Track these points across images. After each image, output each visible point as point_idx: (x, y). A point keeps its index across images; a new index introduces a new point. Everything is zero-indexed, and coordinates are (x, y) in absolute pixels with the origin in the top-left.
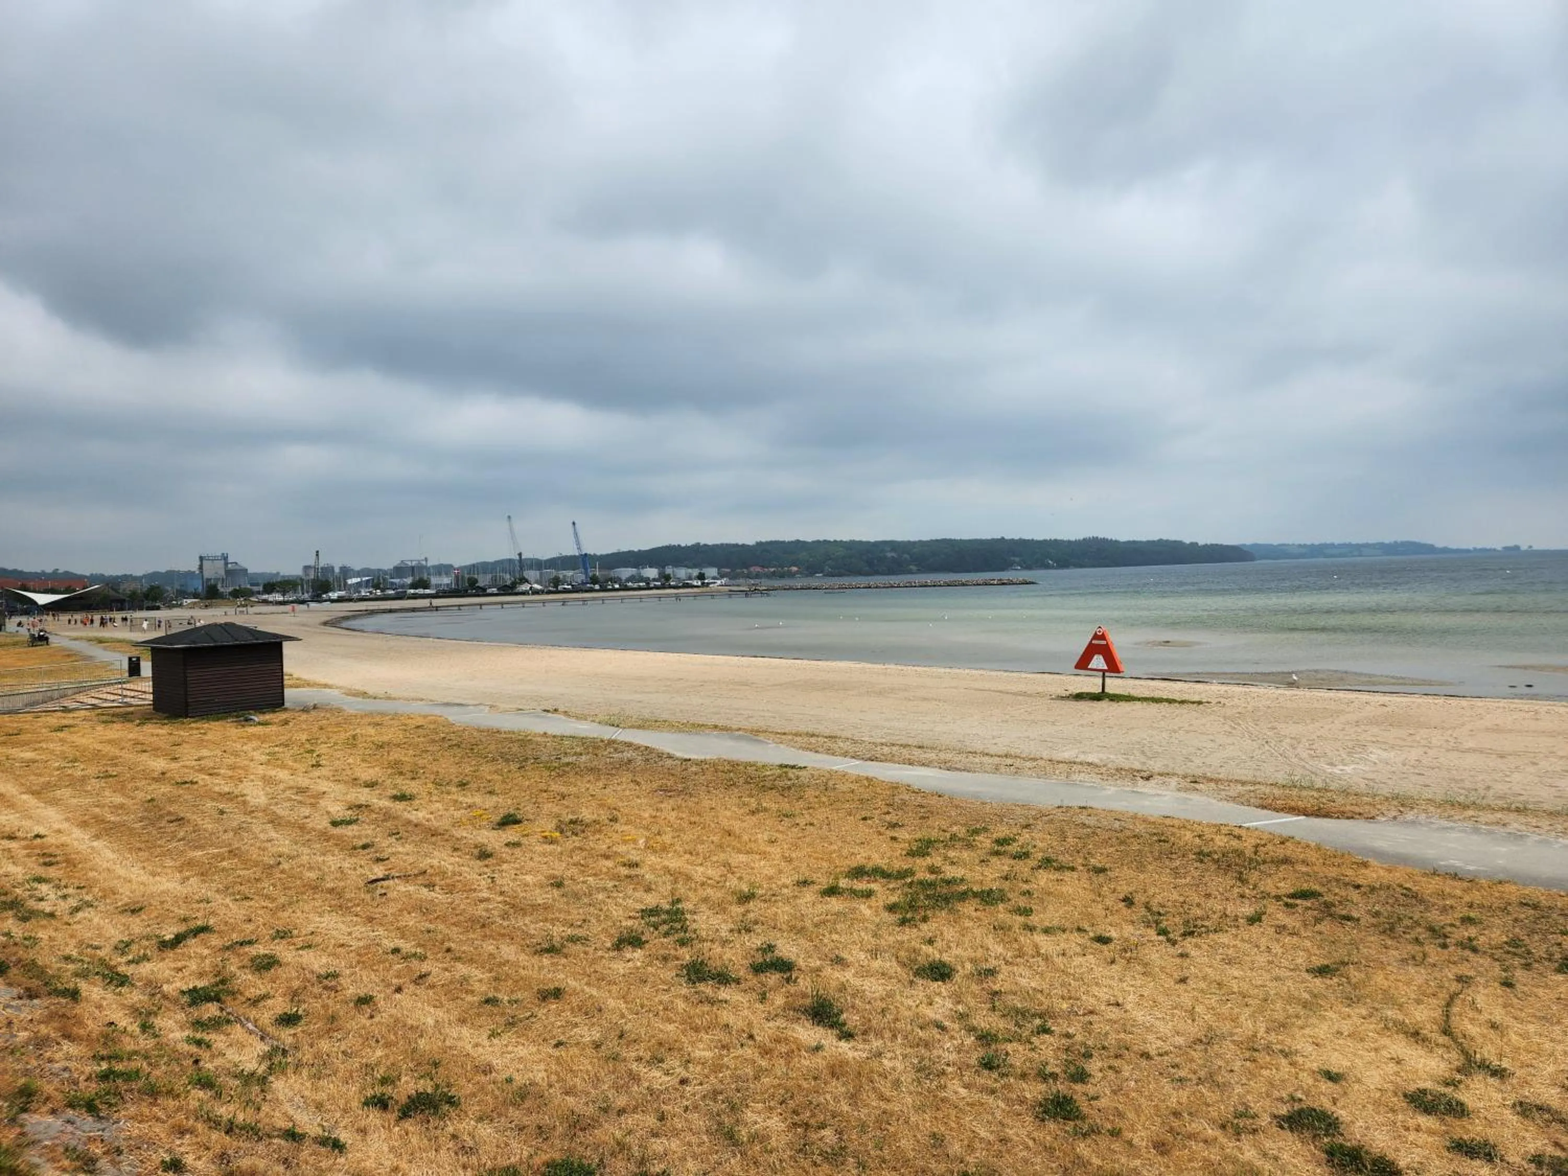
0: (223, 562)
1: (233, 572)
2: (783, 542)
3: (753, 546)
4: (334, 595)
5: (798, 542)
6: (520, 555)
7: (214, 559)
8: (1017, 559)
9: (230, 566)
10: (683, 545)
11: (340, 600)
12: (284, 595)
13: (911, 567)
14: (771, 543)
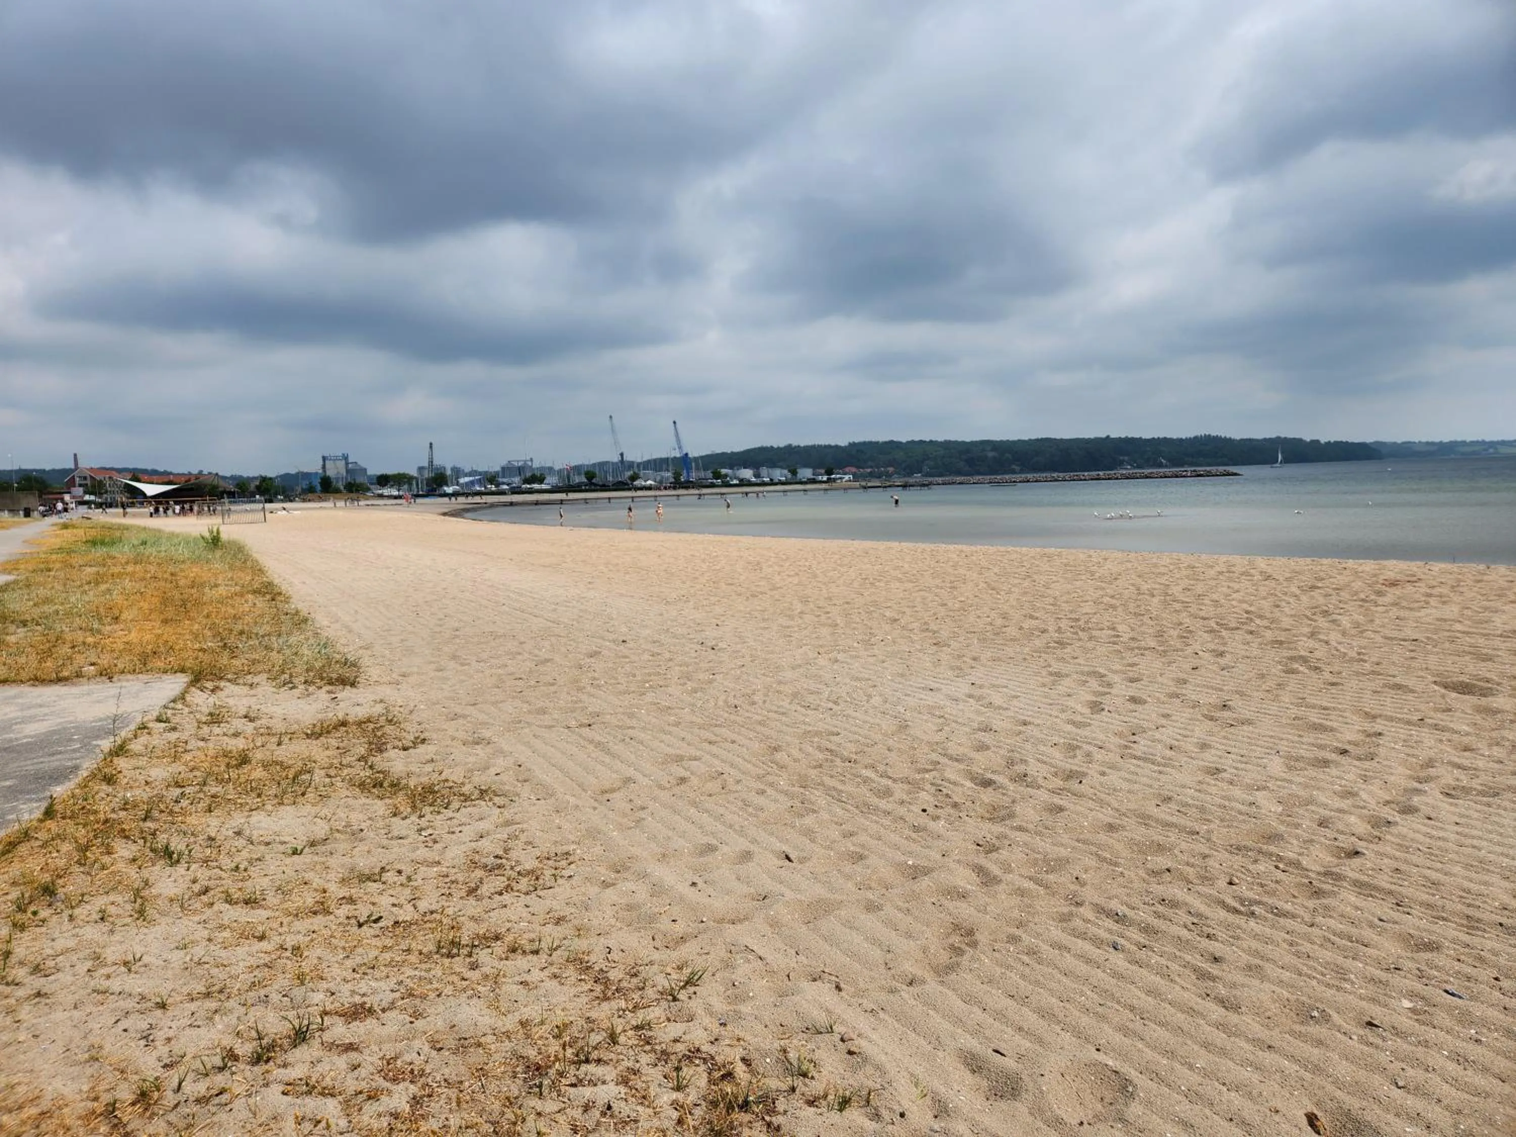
0: (343, 462)
1: (353, 471)
2: (877, 443)
3: (846, 447)
4: (449, 490)
5: (892, 442)
6: (622, 455)
7: (336, 459)
8: (1126, 458)
9: (350, 466)
10: (775, 446)
11: (455, 494)
12: (399, 491)
13: (1014, 467)
14: (864, 443)
